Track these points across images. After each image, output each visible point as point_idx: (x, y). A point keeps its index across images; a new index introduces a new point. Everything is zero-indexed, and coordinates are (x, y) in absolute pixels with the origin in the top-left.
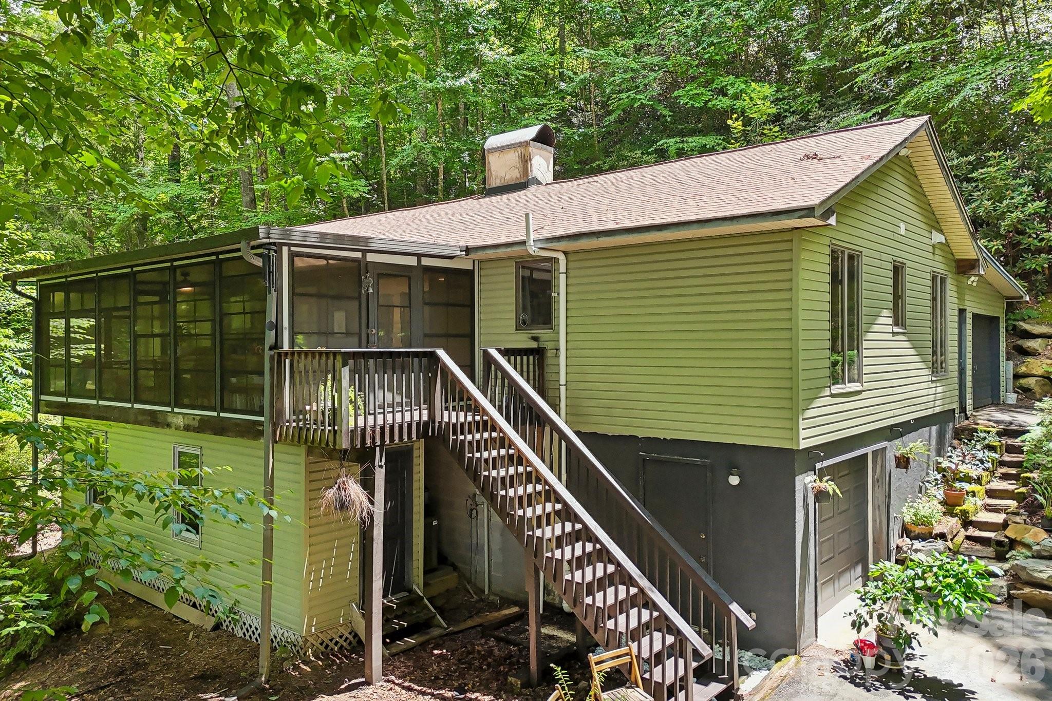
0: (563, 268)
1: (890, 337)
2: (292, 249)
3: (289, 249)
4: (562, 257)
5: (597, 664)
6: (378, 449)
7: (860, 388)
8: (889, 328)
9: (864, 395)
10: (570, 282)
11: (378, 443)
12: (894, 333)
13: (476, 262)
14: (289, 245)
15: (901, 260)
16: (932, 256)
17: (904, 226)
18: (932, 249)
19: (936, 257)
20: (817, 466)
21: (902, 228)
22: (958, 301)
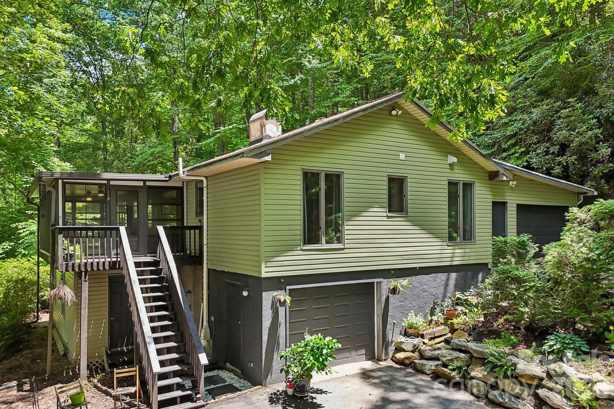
0: (205, 185)
1: (385, 219)
2: (64, 180)
3: (63, 181)
4: (204, 179)
5: (117, 374)
6: (83, 273)
7: (343, 247)
8: (385, 214)
9: (346, 251)
10: (209, 191)
11: (84, 270)
12: (387, 216)
13: (185, 183)
14: (62, 179)
15: (400, 175)
16: (449, 171)
17: (404, 155)
18: (448, 166)
19: (455, 171)
20: (288, 287)
21: (402, 156)
22: (490, 197)
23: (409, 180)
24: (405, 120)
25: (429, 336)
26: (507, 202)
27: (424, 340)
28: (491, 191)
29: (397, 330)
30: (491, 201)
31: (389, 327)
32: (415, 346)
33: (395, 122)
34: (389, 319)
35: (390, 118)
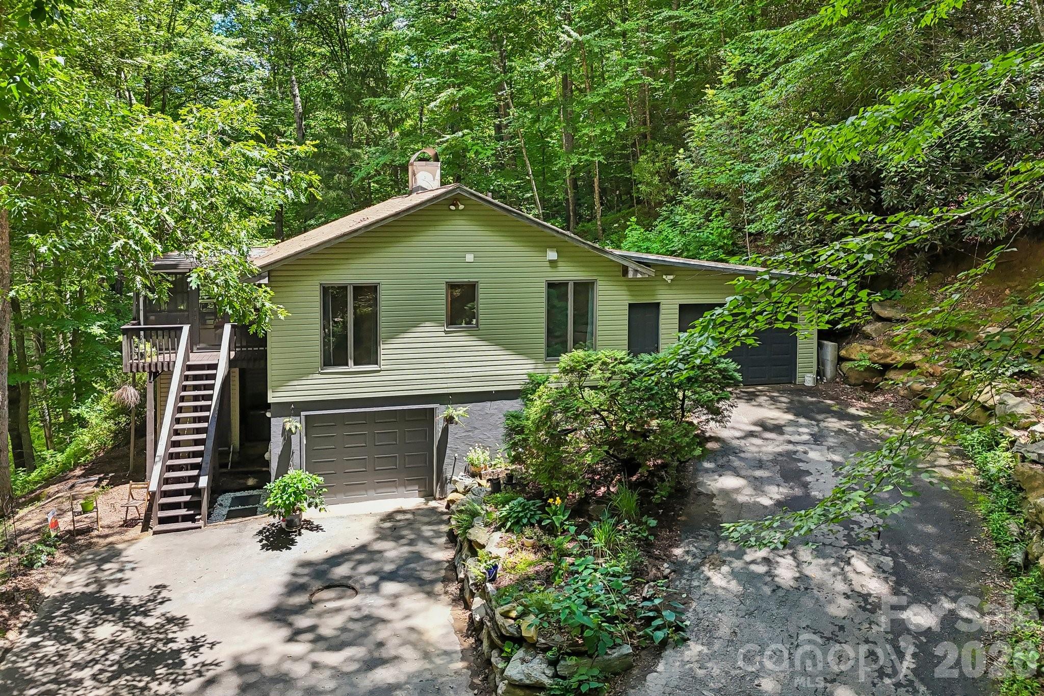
1: (442, 334)
7: (379, 369)
8: (441, 329)
9: (382, 373)
12: (444, 331)
15: (466, 280)
16: (549, 269)
17: (472, 256)
18: (548, 264)
19: (560, 269)
20: (302, 413)
21: (470, 258)
22: (629, 298)
23: (481, 285)
24: (474, 213)
25: (488, 477)
26: (658, 304)
27: (480, 482)
28: (629, 291)
29: (461, 466)
30: (627, 303)
31: (446, 461)
32: (466, 487)
33: (458, 217)
34: (448, 451)
35: (450, 213)
